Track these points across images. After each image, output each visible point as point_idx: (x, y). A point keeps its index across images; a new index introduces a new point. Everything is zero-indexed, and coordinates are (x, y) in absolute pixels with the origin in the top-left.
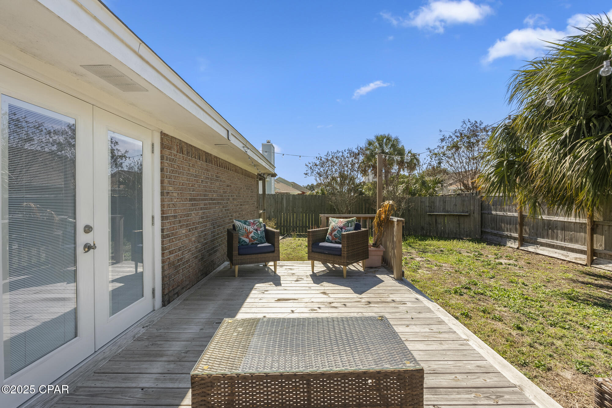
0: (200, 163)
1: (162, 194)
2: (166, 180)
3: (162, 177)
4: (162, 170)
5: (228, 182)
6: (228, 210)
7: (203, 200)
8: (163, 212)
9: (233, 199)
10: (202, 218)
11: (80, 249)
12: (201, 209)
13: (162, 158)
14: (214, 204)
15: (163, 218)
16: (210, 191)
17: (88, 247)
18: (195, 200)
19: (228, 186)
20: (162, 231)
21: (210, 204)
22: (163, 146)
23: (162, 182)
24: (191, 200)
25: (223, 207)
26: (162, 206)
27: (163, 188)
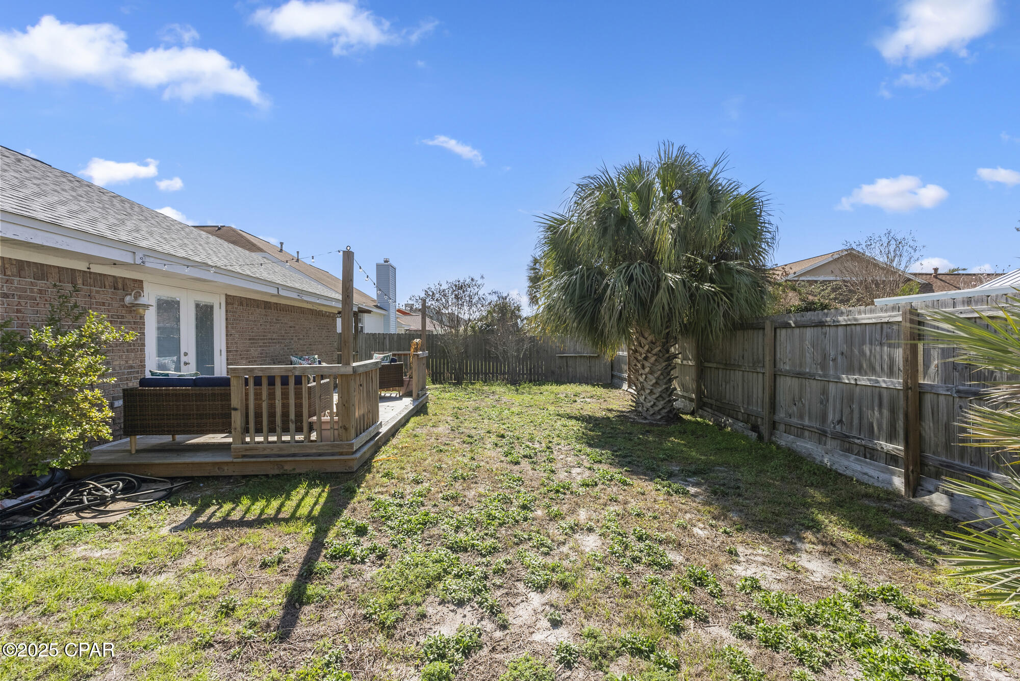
0: (258, 311)
1: (227, 335)
2: (229, 326)
3: (227, 324)
4: (227, 319)
5: (291, 324)
6: (292, 349)
7: (261, 339)
8: (227, 347)
9: (298, 339)
10: (261, 354)
11: (182, 364)
12: (260, 347)
13: (227, 311)
14: (273, 343)
15: (227, 352)
16: (269, 332)
17: (186, 364)
18: (253, 339)
19: (291, 327)
20: (227, 359)
21: (269, 343)
22: (227, 304)
23: (227, 327)
24: (250, 339)
25: (285, 346)
26: (227, 343)
27: (227, 331)
